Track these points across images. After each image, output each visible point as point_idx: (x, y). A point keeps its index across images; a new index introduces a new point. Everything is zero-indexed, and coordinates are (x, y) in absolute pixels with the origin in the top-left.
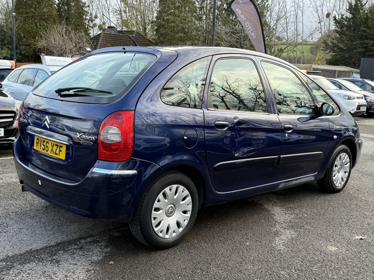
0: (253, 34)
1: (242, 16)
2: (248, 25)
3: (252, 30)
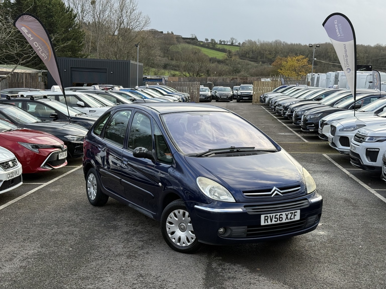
0: (43, 55)
1: (30, 36)
2: (36, 45)
3: (42, 50)
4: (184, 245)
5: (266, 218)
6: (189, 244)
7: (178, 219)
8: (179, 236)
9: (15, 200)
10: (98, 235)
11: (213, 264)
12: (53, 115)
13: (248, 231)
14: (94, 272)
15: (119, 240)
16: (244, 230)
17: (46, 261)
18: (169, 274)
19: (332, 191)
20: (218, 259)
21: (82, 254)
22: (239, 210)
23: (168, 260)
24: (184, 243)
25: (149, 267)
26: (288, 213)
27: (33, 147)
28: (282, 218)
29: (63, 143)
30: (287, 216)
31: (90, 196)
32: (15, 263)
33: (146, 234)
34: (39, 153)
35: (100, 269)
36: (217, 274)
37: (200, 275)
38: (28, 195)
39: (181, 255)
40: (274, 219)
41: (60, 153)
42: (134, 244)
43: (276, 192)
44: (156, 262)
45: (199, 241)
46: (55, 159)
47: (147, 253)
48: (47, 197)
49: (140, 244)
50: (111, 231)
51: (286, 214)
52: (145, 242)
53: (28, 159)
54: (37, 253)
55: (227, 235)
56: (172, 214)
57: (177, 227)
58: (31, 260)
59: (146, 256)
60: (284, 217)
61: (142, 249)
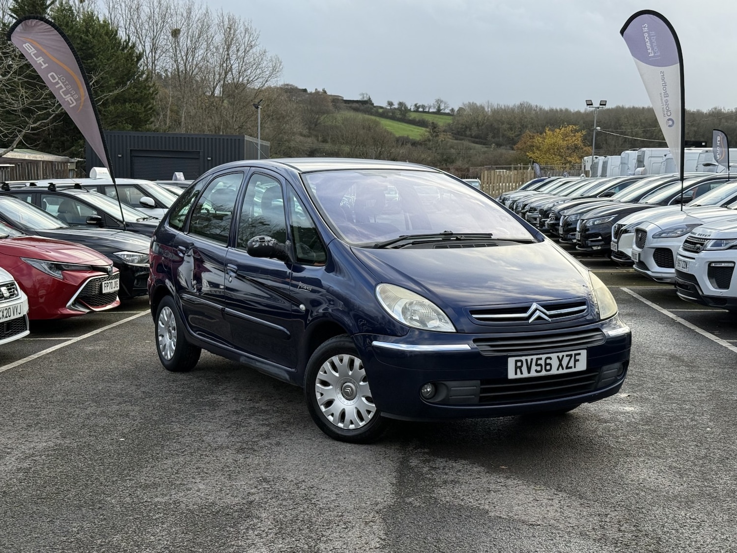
0: (68, 98)
1: (40, 60)
2: (54, 78)
3: (65, 89)
4: (352, 427)
5: (519, 364)
6: (362, 424)
7: (339, 375)
8: (342, 409)
9: (13, 363)
10: (178, 417)
11: (411, 461)
12: (92, 219)
13: (484, 391)
14: (169, 475)
15: (222, 425)
16: (475, 388)
17: (71, 460)
18: (323, 477)
19: (643, 343)
20: (421, 452)
21: (144, 448)
22: (465, 347)
23: (319, 454)
24: (352, 423)
25: (282, 467)
26: (563, 356)
27: (50, 268)
28: (550, 364)
29: (111, 262)
30: (560, 361)
31: (163, 353)
32: (8, 463)
33: (275, 415)
34: (63, 279)
35: (181, 470)
36: (420, 476)
37: (385, 478)
38: (39, 356)
39: (347, 447)
40: (534, 368)
41: (105, 280)
42: (252, 430)
43: (538, 313)
44: (296, 458)
45: (382, 414)
46: (94, 291)
47: (278, 444)
48: (78, 358)
49: (264, 429)
50: (205, 410)
51: (558, 357)
52: (273, 426)
53: (42, 292)
54: (53, 447)
55: (439, 398)
56: (327, 365)
57: (338, 390)
58: (40, 459)
59: (275, 449)
60: (555, 363)
61: (268, 438)
